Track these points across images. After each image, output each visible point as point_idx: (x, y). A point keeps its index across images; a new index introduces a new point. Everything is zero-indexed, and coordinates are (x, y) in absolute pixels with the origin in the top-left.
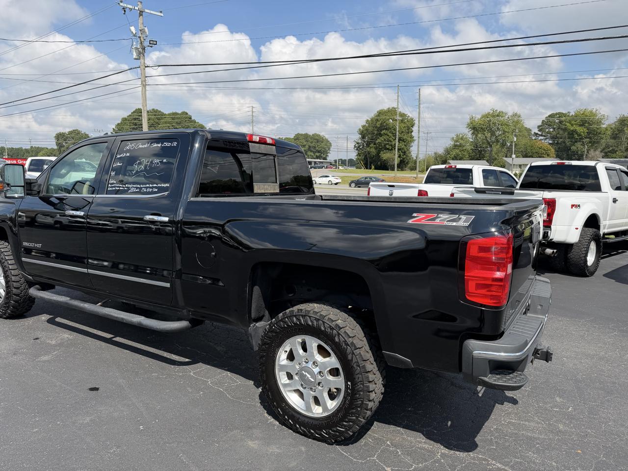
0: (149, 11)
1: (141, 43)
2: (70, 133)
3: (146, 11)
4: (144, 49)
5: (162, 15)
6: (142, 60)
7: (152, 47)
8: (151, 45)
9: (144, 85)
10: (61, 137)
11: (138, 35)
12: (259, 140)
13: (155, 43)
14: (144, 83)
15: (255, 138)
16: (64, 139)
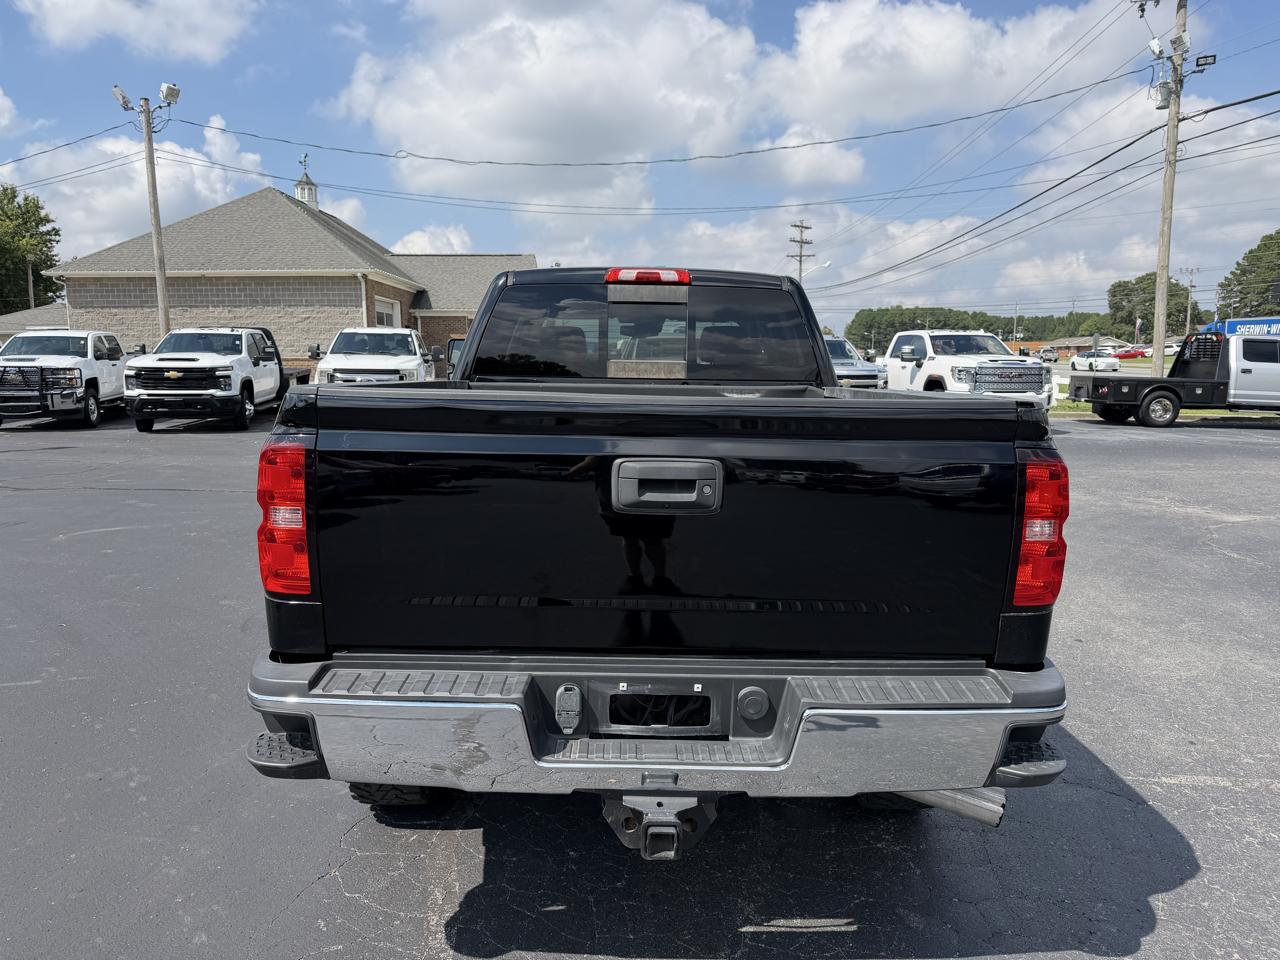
1: (1175, 69)
2: (1140, 280)
4: (1180, 82)
6: (1173, 107)
7: (1202, 71)
8: (1200, 68)
9: (1172, 162)
10: (1120, 291)
11: (1165, 55)
12: (637, 278)
13: (1210, 60)
14: (1172, 158)
15: (624, 275)
16: (1127, 295)
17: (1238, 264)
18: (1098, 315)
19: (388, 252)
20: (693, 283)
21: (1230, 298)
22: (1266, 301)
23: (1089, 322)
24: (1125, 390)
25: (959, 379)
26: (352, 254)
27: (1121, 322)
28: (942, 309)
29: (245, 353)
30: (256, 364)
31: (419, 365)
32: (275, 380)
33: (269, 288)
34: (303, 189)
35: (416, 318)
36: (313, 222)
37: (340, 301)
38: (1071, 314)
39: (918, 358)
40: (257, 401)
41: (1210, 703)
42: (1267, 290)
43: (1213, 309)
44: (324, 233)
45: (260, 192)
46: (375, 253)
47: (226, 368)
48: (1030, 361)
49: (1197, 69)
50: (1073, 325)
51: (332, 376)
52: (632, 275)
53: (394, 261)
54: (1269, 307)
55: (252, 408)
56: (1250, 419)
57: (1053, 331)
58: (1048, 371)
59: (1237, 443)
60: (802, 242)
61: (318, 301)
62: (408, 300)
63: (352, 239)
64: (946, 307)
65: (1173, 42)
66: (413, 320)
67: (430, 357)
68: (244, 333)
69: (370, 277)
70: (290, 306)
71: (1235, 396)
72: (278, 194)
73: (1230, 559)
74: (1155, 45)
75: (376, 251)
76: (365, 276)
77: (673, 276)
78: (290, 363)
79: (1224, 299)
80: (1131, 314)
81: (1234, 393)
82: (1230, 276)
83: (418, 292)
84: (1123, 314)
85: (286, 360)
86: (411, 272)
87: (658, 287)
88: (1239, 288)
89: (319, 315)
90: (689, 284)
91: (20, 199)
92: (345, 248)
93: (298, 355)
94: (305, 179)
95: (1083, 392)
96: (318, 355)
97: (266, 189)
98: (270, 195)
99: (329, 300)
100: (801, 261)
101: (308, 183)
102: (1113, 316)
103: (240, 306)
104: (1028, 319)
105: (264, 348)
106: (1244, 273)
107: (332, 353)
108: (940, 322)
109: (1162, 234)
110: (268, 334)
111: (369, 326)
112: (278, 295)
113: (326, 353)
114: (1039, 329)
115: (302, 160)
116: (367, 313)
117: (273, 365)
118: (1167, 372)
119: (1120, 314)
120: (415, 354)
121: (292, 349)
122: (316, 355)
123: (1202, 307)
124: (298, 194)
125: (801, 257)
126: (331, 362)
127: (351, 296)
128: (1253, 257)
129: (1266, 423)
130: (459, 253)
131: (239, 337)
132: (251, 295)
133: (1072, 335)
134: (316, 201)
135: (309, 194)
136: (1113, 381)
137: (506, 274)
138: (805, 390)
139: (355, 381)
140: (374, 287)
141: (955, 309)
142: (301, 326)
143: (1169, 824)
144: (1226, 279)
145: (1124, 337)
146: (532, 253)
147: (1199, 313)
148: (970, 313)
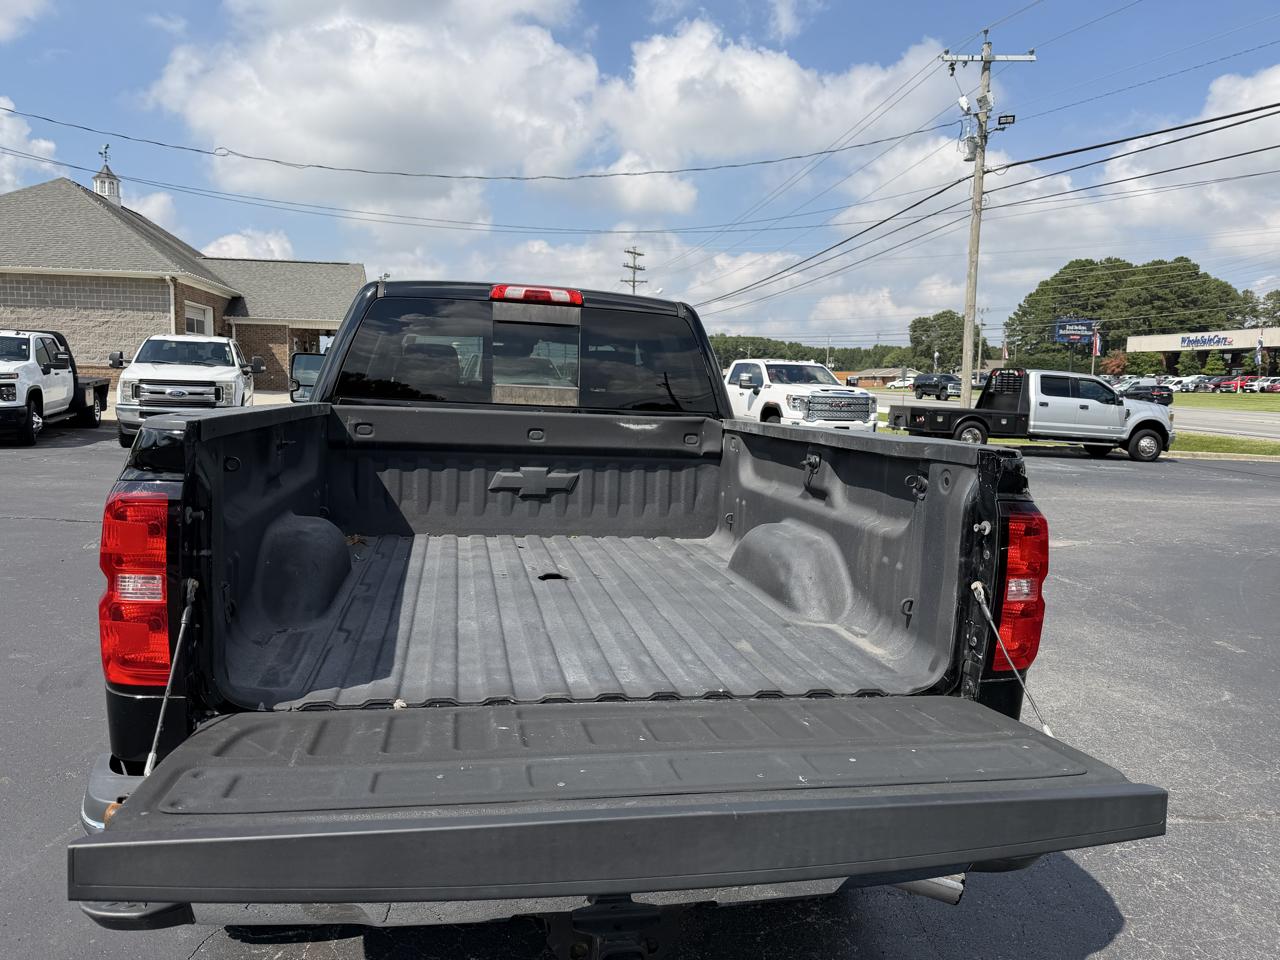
0: (1003, 58)
1: (981, 125)
2: (938, 317)
3: (999, 58)
4: (985, 137)
5: (1033, 58)
6: (978, 160)
7: (1003, 129)
8: (1002, 126)
9: (978, 210)
10: (920, 326)
11: (973, 112)
12: (525, 296)
13: (1010, 119)
14: (978, 206)
15: (510, 292)
16: (926, 331)
17: (1020, 305)
18: (900, 348)
19: (200, 255)
20: (586, 305)
21: (1013, 336)
22: (1043, 340)
23: (892, 355)
24: (940, 419)
25: (794, 407)
26: (159, 255)
27: (921, 355)
28: (762, 339)
29: (32, 360)
30: (46, 371)
31: (238, 377)
32: (68, 390)
33: (61, 287)
34: (103, 182)
35: (230, 326)
36: (115, 218)
37: (144, 305)
38: (876, 346)
39: (755, 386)
40: (46, 412)
41: (1085, 735)
42: (1044, 330)
43: (999, 345)
44: (127, 231)
45: (52, 182)
46: (186, 256)
47: (10, 376)
48: (858, 391)
49: (999, 127)
50: (878, 357)
51: (138, 387)
52: (519, 293)
53: (207, 264)
54: (1045, 345)
55: (41, 421)
56: (1045, 448)
57: (860, 363)
58: (874, 401)
59: (1040, 470)
60: (636, 268)
61: (119, 304)
62: (222, 306)
63: (160, 239)
64: (765, 336)
65: (979, 101)
66: (226, 328)
67: (249, 369)
68: (33, 337)
69: (180, 281)
70: (85, 309)
71: (1035, 427)
72: (73, 186)
73: (1062, 584)
74: (964, 102)
75: (187, 253)
76: (174, 279)
77: (565, 297)
78: (84, 371)
79: (1008, 337)
80: (929, 347)
81: (1034, 424)
82: (1013, 317)
83: (234, 298)
84: (922, 348)
85: (80, 367)
86: (225, 277)
87: (549, 307)
88: (1021, 327)
89: (120, 320)
90: (581, 306)
92: (152, 249)
93: (95, 363)
94: (105, 171)
95: (902, 420)
96: (121, 363)
97: (60, 179)
98: (64, 187)
99: (131, 305)
100: (634, 287)
101: (108, 175)
102: (914, 349)
103: (25, 307)
104: (838, 350)
105: (57, 354)
106: (1025, 313)
107: (137, 361)
108: (760, 351)
109: (969, 276)
110: (61, 340)
111: (177, 333)
112: (72, 297)
113: (130, 362)
114: (848, 360)
115: (102, 151)
116: (176, 318)
117: (66, 374)
118: (974, 403)
119: (920, 348)
120: (233, 365)
121: (89, 355)
122: (118, 363)
123: (990, 344)
124: (97, 187)
125: (634, 282)
126: (135, 372)
127: (157, 299)
128: (1033, 300)
129: (1058, 452)
130: (280, 259)
131: (27, 341)
132: (39, 295)
133: (877, 365)
134: (118, 196)
135: (110, 189)
136: (929, 411)
137: (375, 284)
138: (703, 421)
139: (164, 393)
140: (184, 292)
141: (773, 339)
142: (98, 330)
143: (1082, 870)
144: (1010, 319)
145: (924, 369)
146: (360, 262)
147: (987, 349)
148: (787, 343)
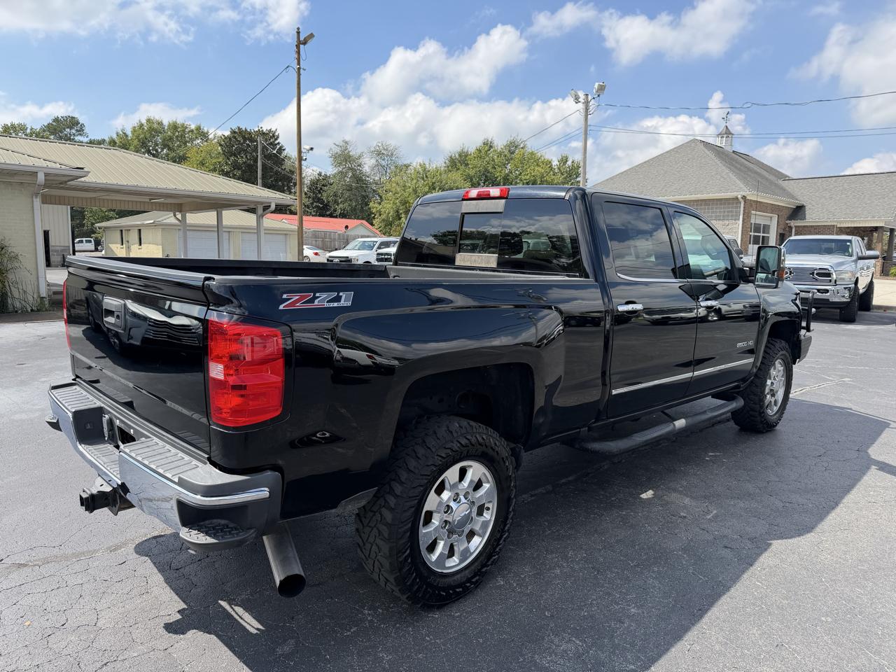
12: (478, 195)
26: (738, 182)
34: (722, 137)
35: (791, 228)
36: (718, 160)
37: (723, 216)
44: (722, 168)
53: (786, 184)
62: (786, 213)
66: (788, 229)
69: (748, 198)
72: (698, 143)
76: (744, 197)
83: (797, 207)
86: (796, 192)
87: (489, 201)
90: (506, 198)
91: (569, 163)
92: (735, 178)
94: (725, 130)
98: (693, 144)
116: (745, 224)
124: (717, 142)
127: (732, 212)
135: (726, 141)
140: (750, 205)
